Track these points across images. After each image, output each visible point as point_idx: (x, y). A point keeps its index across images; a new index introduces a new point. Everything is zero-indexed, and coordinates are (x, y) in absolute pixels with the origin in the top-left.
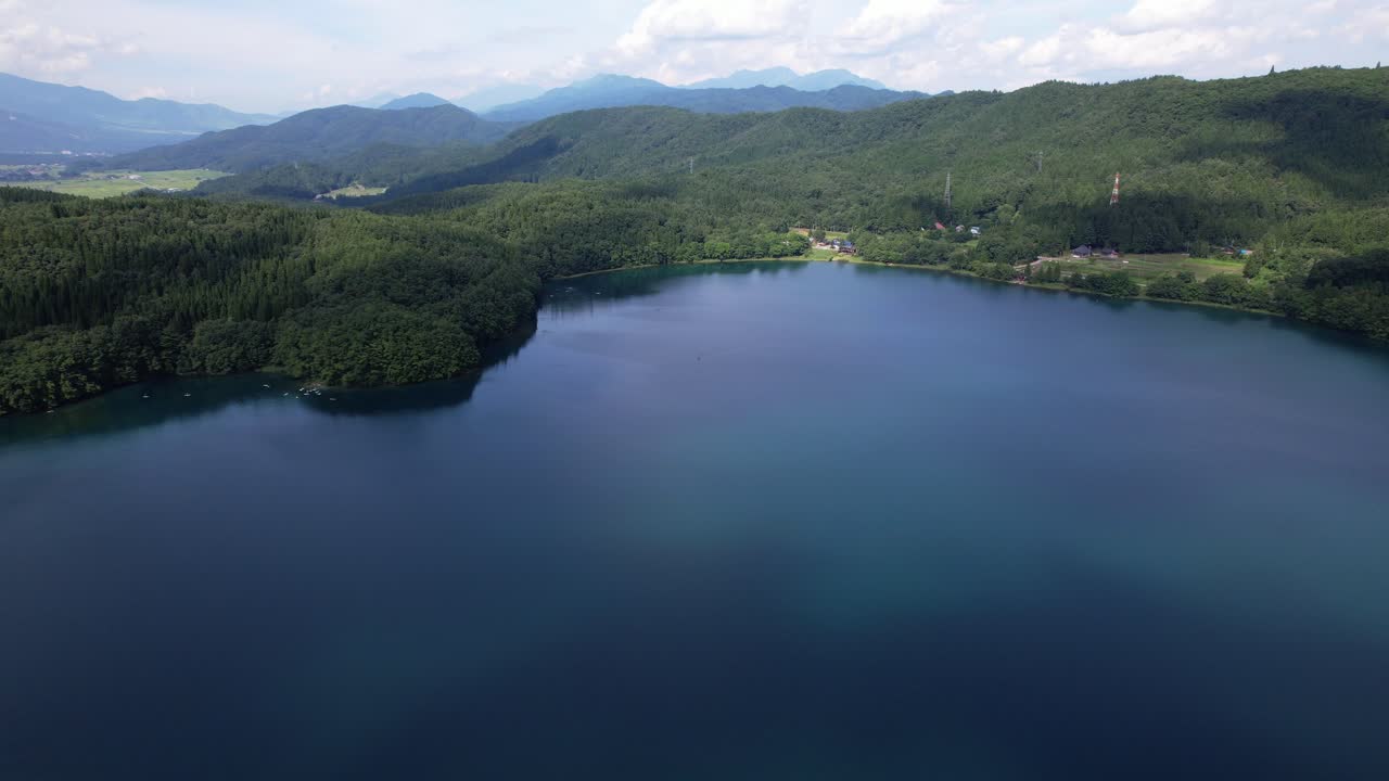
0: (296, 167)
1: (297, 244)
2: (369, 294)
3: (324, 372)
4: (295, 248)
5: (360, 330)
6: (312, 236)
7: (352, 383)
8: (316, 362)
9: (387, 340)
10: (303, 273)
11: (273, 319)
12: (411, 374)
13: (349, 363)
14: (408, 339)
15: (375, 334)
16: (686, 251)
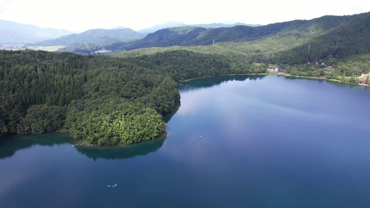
0: (86, 44)
1: (80, 68)
2: (111, 93)
3: (88, 138)
4: (79, 70)
5: (107, 114)
6: (86, 65)
7: (103, 145)
8: (84, 132)
9: (121, 120)
10: (82, 82)
11: (66, 105)
12: (134, 139)
13: (102, 133)
14: (132, 119)
15: (115, 116)
16: (224, 71)
